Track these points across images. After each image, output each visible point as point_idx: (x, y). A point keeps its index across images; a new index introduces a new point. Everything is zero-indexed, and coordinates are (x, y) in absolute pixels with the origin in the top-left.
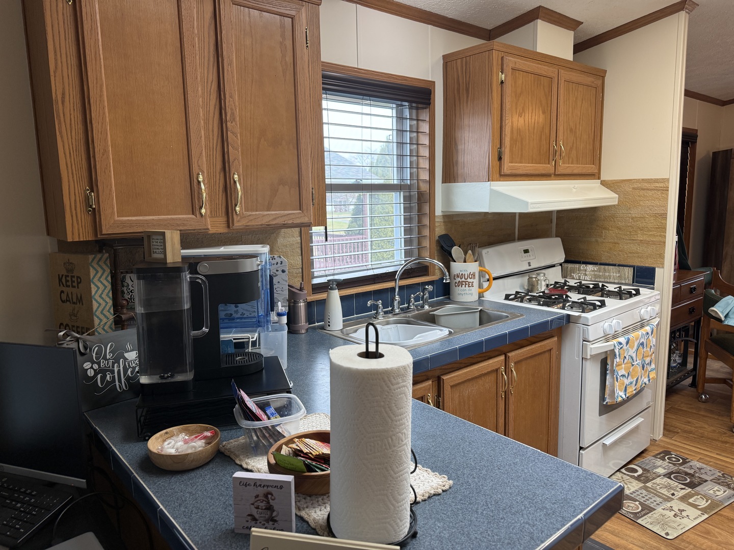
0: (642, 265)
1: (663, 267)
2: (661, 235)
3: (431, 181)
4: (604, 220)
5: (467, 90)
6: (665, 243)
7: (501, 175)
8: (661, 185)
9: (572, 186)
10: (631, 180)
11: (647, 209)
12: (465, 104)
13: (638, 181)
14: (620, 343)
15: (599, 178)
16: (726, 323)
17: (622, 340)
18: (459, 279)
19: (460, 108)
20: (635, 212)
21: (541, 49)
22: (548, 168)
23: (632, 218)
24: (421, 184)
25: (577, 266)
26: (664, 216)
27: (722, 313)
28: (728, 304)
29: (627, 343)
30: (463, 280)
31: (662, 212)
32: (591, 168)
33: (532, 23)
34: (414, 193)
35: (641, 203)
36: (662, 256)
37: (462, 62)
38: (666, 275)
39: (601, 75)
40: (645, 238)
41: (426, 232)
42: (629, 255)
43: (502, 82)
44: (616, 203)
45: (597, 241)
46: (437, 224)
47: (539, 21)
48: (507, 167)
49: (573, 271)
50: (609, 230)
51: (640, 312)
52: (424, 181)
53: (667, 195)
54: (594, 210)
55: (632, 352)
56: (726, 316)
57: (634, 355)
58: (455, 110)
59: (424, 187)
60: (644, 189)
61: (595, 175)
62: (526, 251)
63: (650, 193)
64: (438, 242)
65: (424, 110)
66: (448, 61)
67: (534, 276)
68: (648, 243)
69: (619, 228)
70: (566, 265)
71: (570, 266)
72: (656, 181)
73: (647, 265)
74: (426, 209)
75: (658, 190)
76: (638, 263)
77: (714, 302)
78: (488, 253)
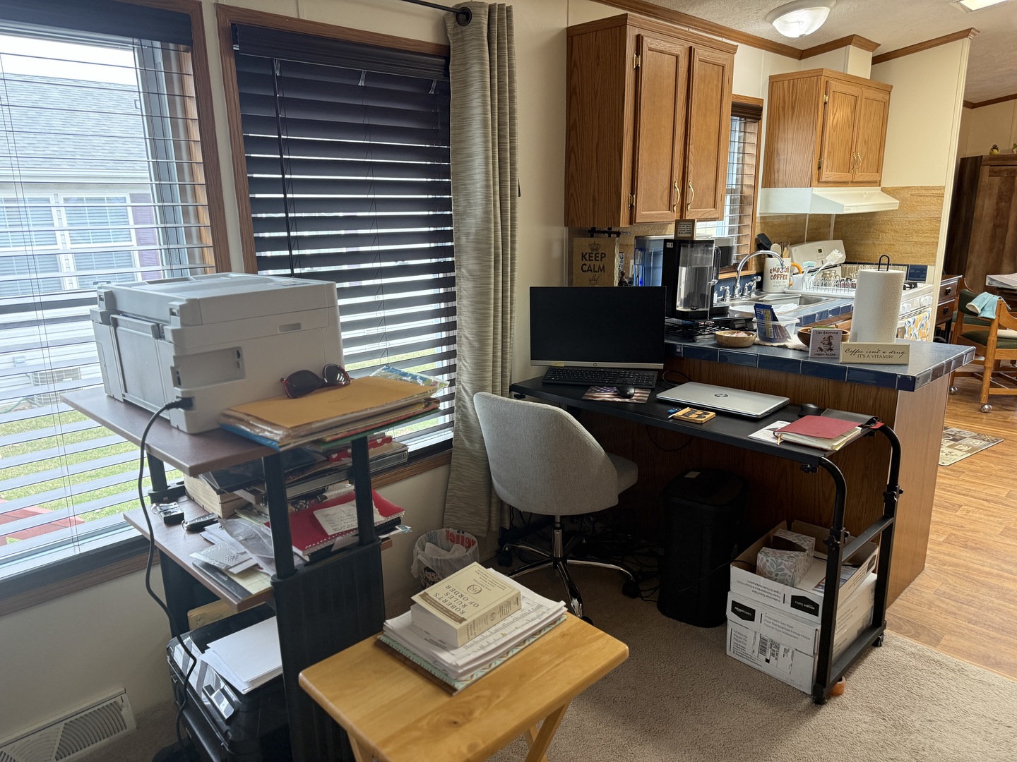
0: (915, 264)
1: (935, 265)
2: (934, 237)
3: (755, 187)
4: (882, 224)
5: (793, 108)
6: (937, 243)
7: (818, 181)
8: (938, 192)
9: (863, 192)
10: (910, 187)
11: (923, 214)
12: (790, 120)
13: (917, 188)
14: (909, 322)
15: (880, 186)
16: (982, 315)
17: (911, 320)
18: (775, 273)
19: (784, 123)
20: (911, 217)
21: (850, 72)
22: (847, 176)
23: (909, 222)
24: (745, 189)
25: (855, 266)
26: (938, 220)
27: (979, 306)
28: (984, 299)
29: (914, 322)
30: (779, 273)
31: (937, 216)
32: (874, 177)
33: (844, 48)
34: (738, 197)
35: (918, 208)
36: (934, 255)
37: (789, 84)
38: (935, 271)
39: (888, 90)
40: (921, 239)
41: (747, 231)
42: (904, 255)
43: (825, 103)
44: (897, 208)
45: (874, 244)
46: (757, 225)
47: (851, 46)
48: (826, 175)
49: (851, 271)
50: (885, 233)
51: (920, 300)
52: (749, 186)
53: (943, 201)
54: (872, 215)
55: (916, 331)
56: (982, 310)
57: (917, 333)
58: (779, 124)
59: (748, 192)
60: (921, 196)
61: (877, 183)
62: (820, 251)
63: (927, 199)
64: (756, 240)
65: (753, 124)
66: (774, 81)
67: (828, 272)
68: (922, 244)
69: (896, 231)
70: (845, 266)
71: (848, 266)
72: (933, 188)
73: (920, 264)
74: (749, 211)
75: (935, 196)
76: (912, 262)
77: (971, 299)
78: (796, 250)
